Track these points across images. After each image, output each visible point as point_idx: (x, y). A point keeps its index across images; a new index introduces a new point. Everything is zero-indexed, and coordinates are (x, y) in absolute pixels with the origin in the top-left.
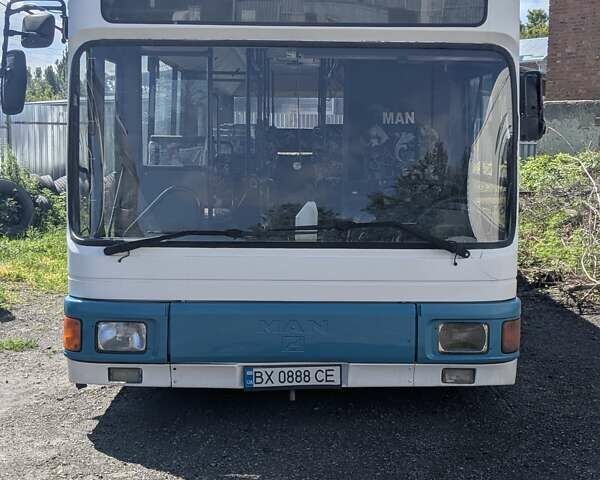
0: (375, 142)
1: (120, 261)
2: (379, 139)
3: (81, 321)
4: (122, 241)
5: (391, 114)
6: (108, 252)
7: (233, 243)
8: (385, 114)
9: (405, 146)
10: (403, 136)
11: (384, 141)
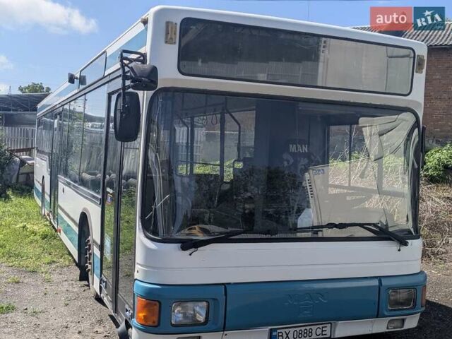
0: (286, 163)
1: (190, 254)
2: (288, 161)
3: (160, 303)
4: (192, 240)
5: (295, 146)
6: (184, 248)
7: (271, 239)
8: (291, 146)
9: (303, 167)
10: (302, 161)
11: (291, 163)
